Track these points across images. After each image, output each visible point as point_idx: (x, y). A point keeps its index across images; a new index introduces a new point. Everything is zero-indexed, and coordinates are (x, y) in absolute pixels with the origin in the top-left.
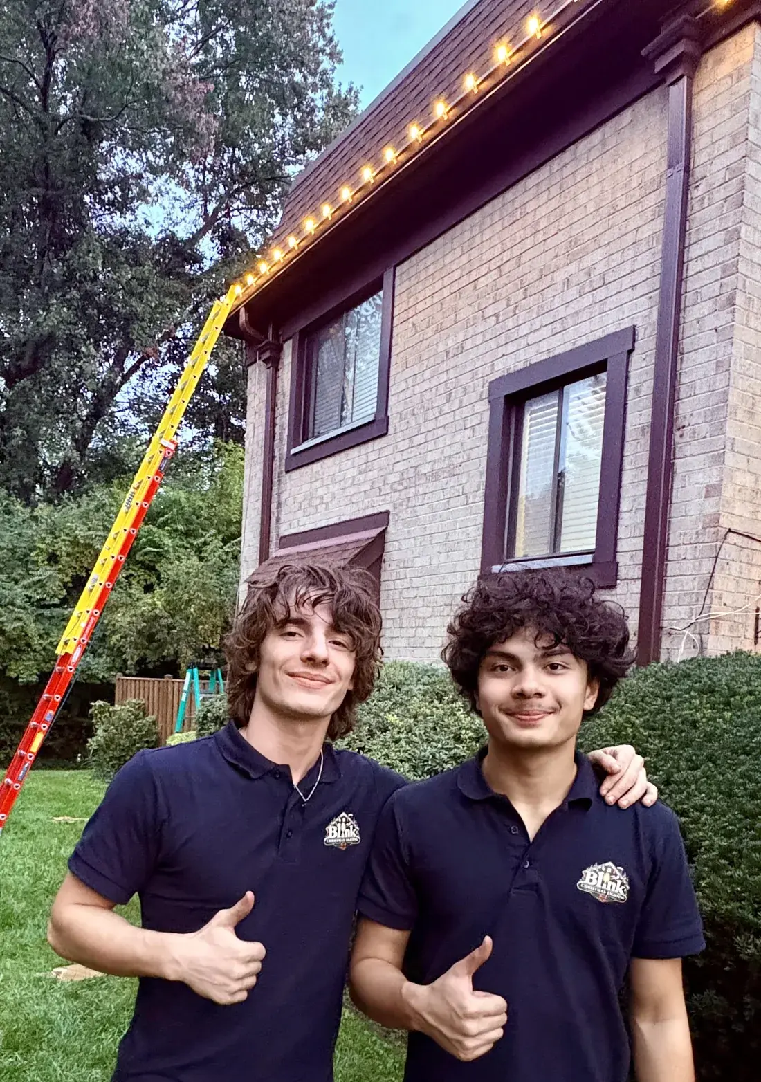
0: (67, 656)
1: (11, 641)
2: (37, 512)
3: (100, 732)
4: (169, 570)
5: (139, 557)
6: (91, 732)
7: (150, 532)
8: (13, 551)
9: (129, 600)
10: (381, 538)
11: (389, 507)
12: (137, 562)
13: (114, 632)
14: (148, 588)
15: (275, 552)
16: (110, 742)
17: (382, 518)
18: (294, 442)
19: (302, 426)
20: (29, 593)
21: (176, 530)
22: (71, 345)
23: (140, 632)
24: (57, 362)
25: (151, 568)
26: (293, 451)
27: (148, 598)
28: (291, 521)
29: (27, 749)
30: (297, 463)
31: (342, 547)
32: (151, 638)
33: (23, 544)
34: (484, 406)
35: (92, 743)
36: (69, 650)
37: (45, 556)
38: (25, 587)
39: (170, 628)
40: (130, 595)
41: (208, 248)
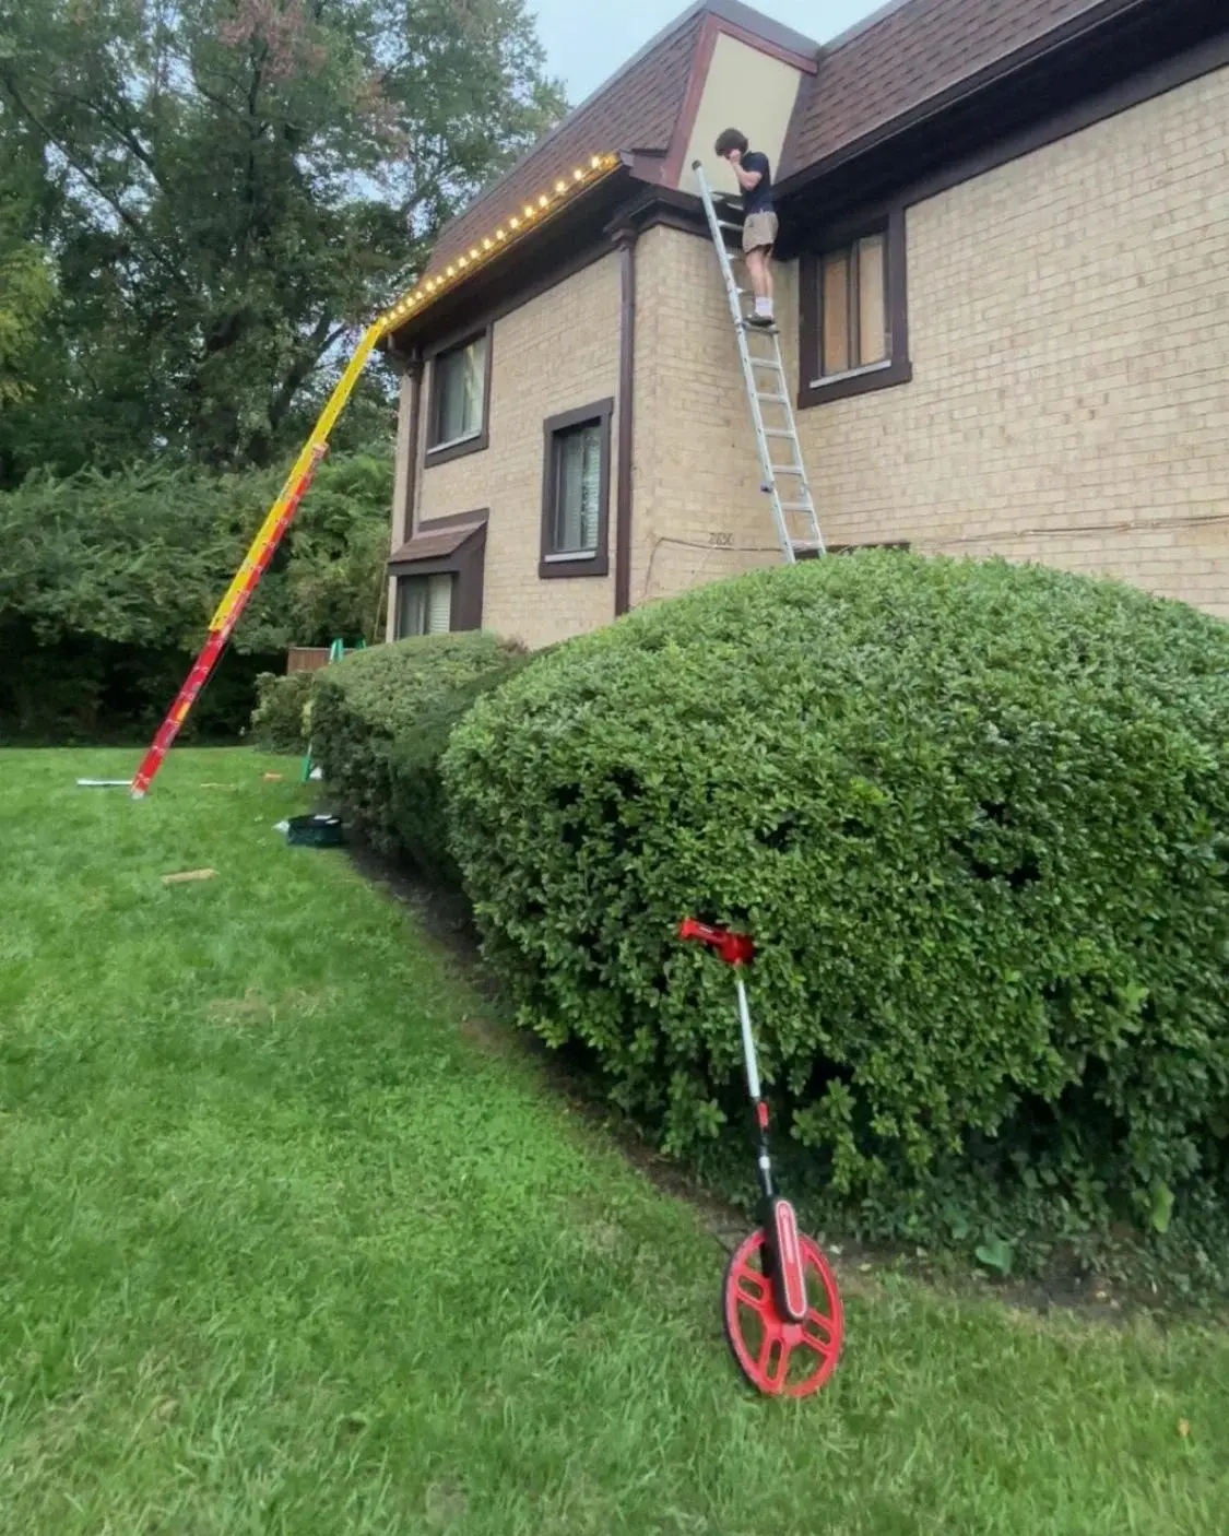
0: (217, 633)
1: (183, 612)
2: (222, 482)
3: (264, 704)
4: (356, 537)
5: (326, 525)
6: (254, 704)
7: (339, 500)
8: (195, 521)
9: (312, 568)
10: (483, 530)
11: (488, 505)
12: (326, 530)
13: (296, 602)
14: (335, 556)
15: (417, 535)
16: (272, 714)
17: (483, 514)
18: (431, 444)
19: (439, 431)
20: (208, 563)
21: (367, 498)
22: (269, 322)
23: (320, 601)
24: (252, 337)
25: (339, 536)
26: (431, 451)
27: (332, 567)
28: (428, 510)
29: (174, 717)
30: (434, 461)
31: (456, 535)
32: (333, 607)
33: (204, 515)
34: (541, 436)
35: (255, 715)
36: (219, 627)
37: (227, 527)
38: (205, 558)
39: (354, 595)
40: (314, 564)
41: (419, 221)
